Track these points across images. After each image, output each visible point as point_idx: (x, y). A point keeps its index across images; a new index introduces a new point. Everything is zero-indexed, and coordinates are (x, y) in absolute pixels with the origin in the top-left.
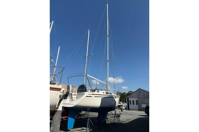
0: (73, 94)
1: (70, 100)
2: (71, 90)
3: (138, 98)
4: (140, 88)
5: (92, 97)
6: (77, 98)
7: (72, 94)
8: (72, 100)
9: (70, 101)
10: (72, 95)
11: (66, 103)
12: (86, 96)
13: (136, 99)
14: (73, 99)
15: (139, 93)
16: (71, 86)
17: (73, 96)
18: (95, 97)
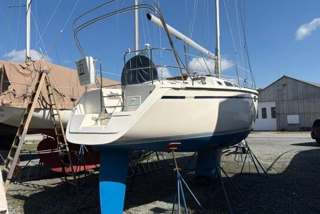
0: (106, 92)
1: (97, 116)
2: (96, 79)
3: (277, 102)
4: (284, 76)
5: (184, 97)
6: (123, 106)
7: (101, 93)
8: (104, 116)
9: (97, 120)
10: (102, 97)
11: (80, 130)
12: (164, 97)
13: (273, 105)
14: (109, 111)
15: (281, 87)
16: (91, 61)
17: (107, 102)
18: (196, 97)
